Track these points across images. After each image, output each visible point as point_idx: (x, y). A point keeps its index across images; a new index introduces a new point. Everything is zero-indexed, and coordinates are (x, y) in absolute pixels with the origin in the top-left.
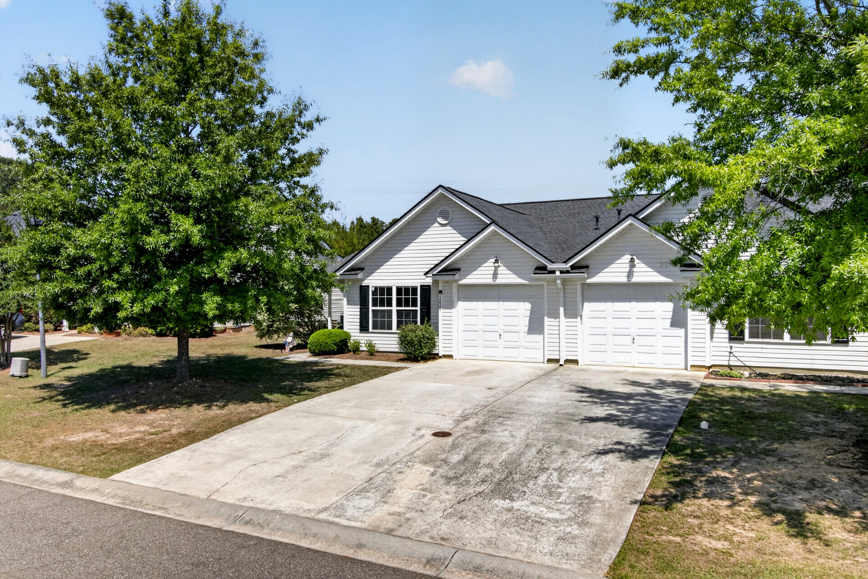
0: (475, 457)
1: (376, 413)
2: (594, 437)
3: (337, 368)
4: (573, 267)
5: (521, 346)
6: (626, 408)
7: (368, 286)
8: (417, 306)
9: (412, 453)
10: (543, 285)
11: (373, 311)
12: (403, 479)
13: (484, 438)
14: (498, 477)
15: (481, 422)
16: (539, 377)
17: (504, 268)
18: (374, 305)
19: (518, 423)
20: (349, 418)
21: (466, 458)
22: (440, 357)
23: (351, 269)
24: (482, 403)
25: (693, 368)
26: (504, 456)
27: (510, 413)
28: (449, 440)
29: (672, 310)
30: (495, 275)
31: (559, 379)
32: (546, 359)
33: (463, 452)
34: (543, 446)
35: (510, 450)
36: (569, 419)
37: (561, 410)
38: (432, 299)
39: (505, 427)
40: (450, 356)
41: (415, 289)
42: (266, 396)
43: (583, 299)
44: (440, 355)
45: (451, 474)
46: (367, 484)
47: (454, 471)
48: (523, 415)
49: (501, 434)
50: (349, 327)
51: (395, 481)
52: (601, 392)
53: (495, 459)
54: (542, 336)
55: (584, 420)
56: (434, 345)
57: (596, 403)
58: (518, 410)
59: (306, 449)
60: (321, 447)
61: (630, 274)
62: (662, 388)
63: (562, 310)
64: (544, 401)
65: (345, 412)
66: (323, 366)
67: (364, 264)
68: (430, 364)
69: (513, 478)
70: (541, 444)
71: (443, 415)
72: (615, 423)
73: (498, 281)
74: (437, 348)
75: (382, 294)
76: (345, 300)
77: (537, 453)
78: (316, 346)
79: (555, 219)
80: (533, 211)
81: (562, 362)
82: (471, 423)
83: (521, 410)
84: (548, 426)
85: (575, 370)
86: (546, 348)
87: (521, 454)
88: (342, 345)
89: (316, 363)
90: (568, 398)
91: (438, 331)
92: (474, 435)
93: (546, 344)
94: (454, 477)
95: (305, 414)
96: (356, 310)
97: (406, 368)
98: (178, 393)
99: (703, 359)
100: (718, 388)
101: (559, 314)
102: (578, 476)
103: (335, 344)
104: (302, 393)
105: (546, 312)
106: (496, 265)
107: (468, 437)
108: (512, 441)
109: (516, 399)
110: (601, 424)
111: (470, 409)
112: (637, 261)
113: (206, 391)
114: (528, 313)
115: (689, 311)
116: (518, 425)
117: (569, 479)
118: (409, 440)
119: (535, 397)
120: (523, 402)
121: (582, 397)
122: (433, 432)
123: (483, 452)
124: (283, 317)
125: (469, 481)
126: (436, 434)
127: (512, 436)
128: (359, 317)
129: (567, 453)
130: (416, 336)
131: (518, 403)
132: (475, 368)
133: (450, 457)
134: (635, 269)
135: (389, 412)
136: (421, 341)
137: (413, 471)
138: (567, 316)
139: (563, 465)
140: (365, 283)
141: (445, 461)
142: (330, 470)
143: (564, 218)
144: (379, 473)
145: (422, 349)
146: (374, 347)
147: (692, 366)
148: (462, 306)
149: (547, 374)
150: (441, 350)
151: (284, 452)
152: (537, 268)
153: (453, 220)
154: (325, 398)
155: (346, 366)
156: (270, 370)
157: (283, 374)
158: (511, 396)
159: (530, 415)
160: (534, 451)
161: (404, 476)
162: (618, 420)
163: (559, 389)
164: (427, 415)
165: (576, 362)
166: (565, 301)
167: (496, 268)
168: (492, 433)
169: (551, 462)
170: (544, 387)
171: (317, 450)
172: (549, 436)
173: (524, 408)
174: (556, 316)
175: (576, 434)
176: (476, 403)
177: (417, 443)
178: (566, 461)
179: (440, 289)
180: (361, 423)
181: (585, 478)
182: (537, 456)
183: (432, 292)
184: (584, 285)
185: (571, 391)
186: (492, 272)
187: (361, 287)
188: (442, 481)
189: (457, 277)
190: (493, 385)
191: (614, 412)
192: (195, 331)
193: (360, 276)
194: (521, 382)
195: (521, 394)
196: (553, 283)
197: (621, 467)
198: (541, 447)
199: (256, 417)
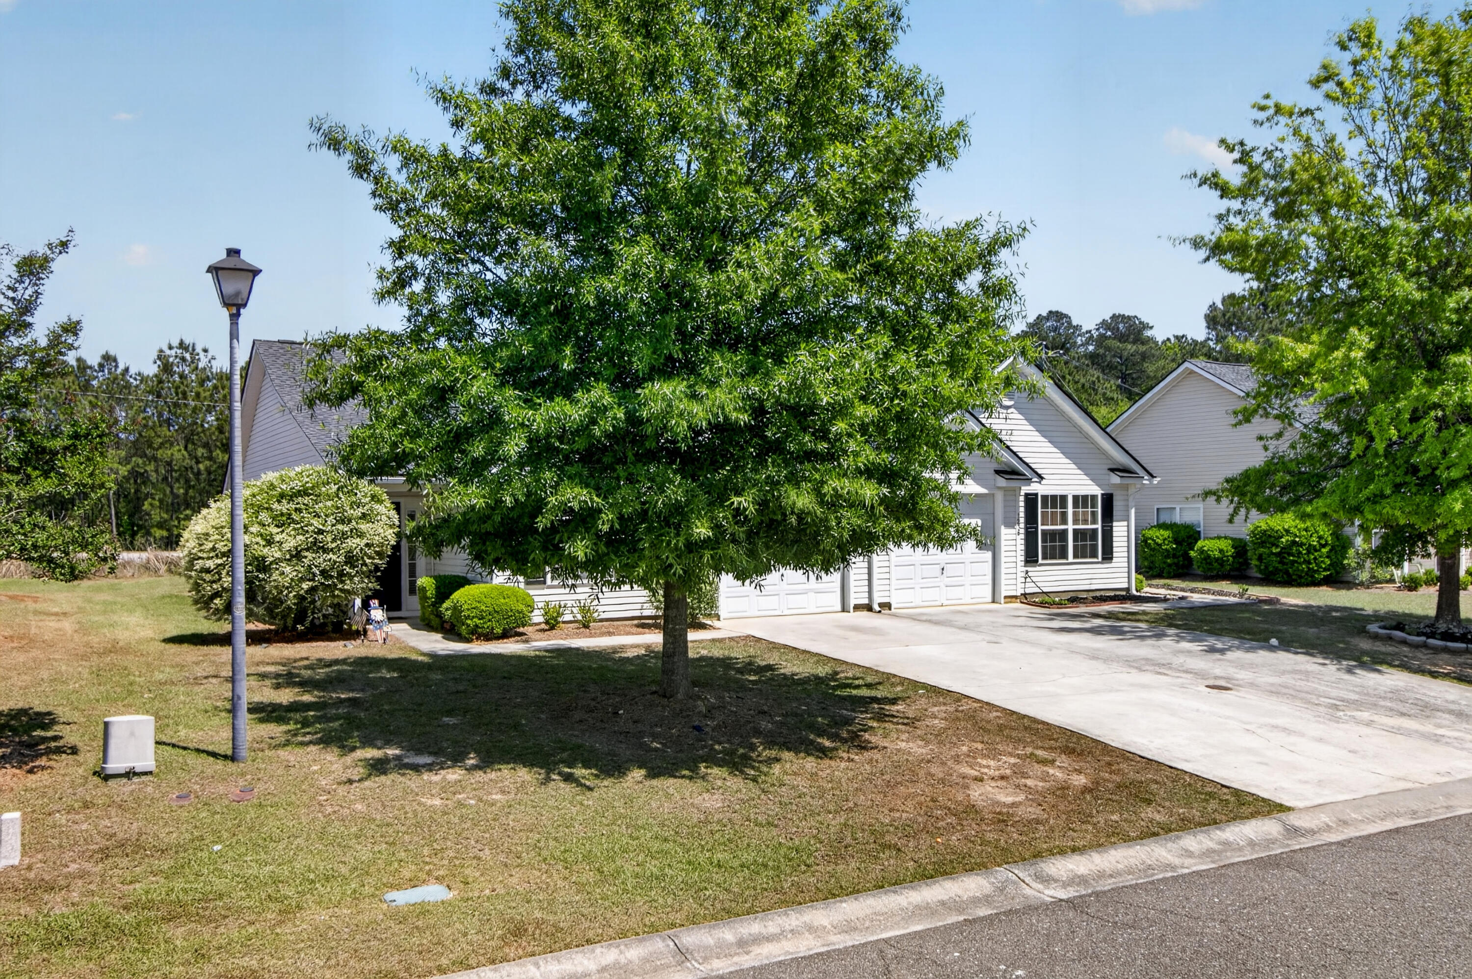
5: (811, 590)
25: (1005, 600)
32: (851, 606)
81: (876, 607)
86: (852, 590)
93: (852, 584)
147: (1006, 597)
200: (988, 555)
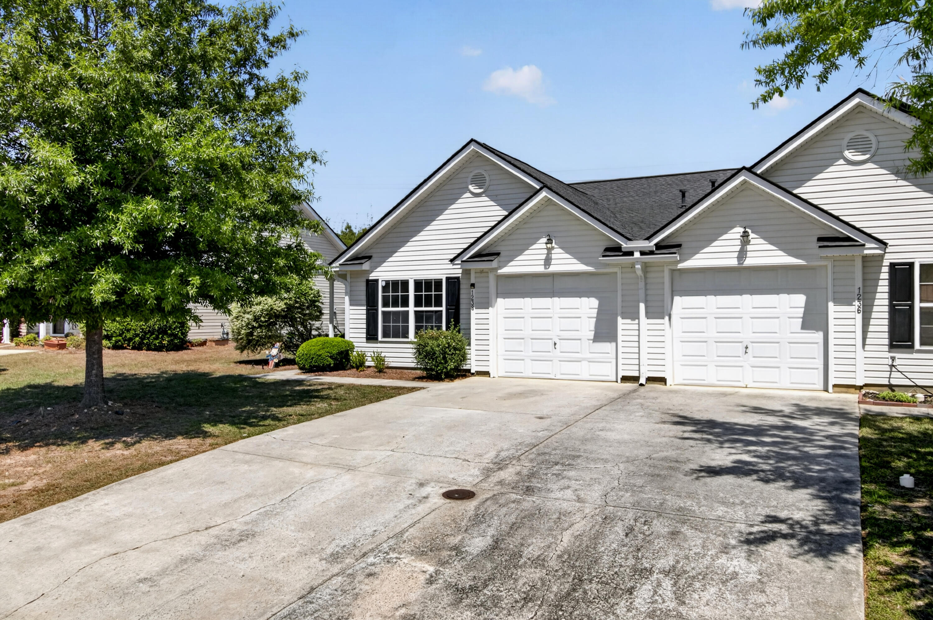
0: (512, 543)
1: (358, 458)
2: (723, 503)
3: (330, 389)
4: (658, 246)
5: (584, 359)
6: (763, 450)
7: (377, 281)
8: (441, 306)
9: (402, 533)
10: (616, 273)
11: (384, 313)
12: (373, 591)
13: (529, 502)
14: (555, 589)
15: (525, 472)
16: (613, 401)
17: (560, 251)
18: (385, 304)
19: (587, 476)
20: (314, 464)
21: (496, 545)
22: (473, 374)
23: (355, 258)
24: (528, 440)
25: (837, 389)
26: (566, 538)
27: (575, 457)
28: (471, 505)
29: (803, 305)
30: (548, 261)
31: (642, 405)
32: (620, 377)
33: (491, 531)
34: (636, 520)
35: (576, 526)
36: (671, 468)
37: (657, 452)
38: (462, 296)
39: (565, 482)
40: (487, 374)
41: (438, 283)
42: (208, 428)
43: (672, 291)
44: (472, 371)
45: (466, 581)
46: (300, 602)
47: (471, 574)
48: (594, 460)
49: (559, 495)
50: (352, 335)
51: (356, 596)
52: (712, 424)
53: (549, 547)
54: (614, 344)
55: (700, 471)
56: (464, 358)
57: (709, 441)
58: (585, 451)
59: (219, 522)
60: (247, 518)
61: (742, 254)
62: (805, 417)
63: (642, 306)
64: (626, 437)
65: (310, 454)
66: (310, 385)
67: (372, 251)
68: (458, 383)
69: (585, 592)
70: (631, 515)
71: (465, 460)
72: (755, 477)
73: (553, 268)
74: (468, 362)
75: (395, 290)
76: (347, 299)
77: (627, 535)
78: (306, 360)
79: (625, 199)
80: (597, 190)
81: (642, 381)
82: (508, 474)
83: (591, 453)
84: (639, 482)
85: (663, 392)
86: (620, 361)
87: (597, 537)
88: (342, 359)
89: (300, 382)
90: (662, 433)
91: (469, 339)
92: (514, 496)
93: (620, 355)
94: (471, 588)
95: (248, 457)
96: (361, 312)
97: (424, 388)
98: (77, 423)
99: (852, 375)
100: (892, 418)
101: (638, 313)
102: (713, 590)
103: (331, 357)
104: (261, 423)
105: (619, 312)
106: (549, 246)
107: (502, 501)
108: (579, 510)
109: (581, 433)
110: (729, 479)
111: (508, 450)
112: (752, 235)
113: (121, 420)
114: (594, 313)
115: (831, 305)
116: (588, 479)
117: (696, 596)
118: (401, 506)
119: (610, 430)
120: (592, 438)
121: (684, 432)
122: (444, 490)
123: (527, 532)
124: (266, 321)
125: (500, 599)
126: (449, 495)
127: (579, 500)
128: (365, 321)
129: (681, 536)
130: (438, 346)
131: (584, 441)
132: (519, 389)
133: (467, 541)
134: (749, 248)
135: (381, 454)
136: (445, 353)
137: (396, 572)
138: (649, 315)
139: (678, 562)
140: (373, 276)
141: (457, 549)
142: (243, 568)
143: (637, 198)
144: (333, 576)
145: (446, 362)
146: (384, 361)
147: (835, 386)
148: (502, 303)
149: (625, 396)
150: (473, 365)
151: (179, 528)
152: (607, 250)
153: (491, 188)
154: (291, 430)
155: (340, 386)
156: (234, 390)
157: (248, 397)
158: (574, 429)
159: (606, 461)
160: (619, 529)
161: (377, 582)
162: (756, 472)
163: (645, 419)
164: (440, 459)
165: (663, 380)
166: (646, 295)
167: (549, 250)
168: (543, 494)
169: (656, 555)
170: (622, 415)
171: (238, 525)
172: (643, 499)
173: (595, 448)
174: (635, 316)
175: (690, 495)
176: (519, 441)
177: (413, 511)
178: (682, 554)
179: (473, 281)
180: (331, 472)
181: (728, 595)
182: (627, 540)
183: (462, 286)
184: (673, 271)
185: (664, 422)
186: (544, 257)
187: (368, 281)
188: (447, 598)
189: (494, 264)
190: (545, 412)
191: (746, 458)
192: (161, 342)
193: (366, 266)
194: (587, 408)
195: (588, 426)
196: (630, 270)
197: (793, 567)
198: (632, 522)
199: (171, 462)
200: (819, 336)
